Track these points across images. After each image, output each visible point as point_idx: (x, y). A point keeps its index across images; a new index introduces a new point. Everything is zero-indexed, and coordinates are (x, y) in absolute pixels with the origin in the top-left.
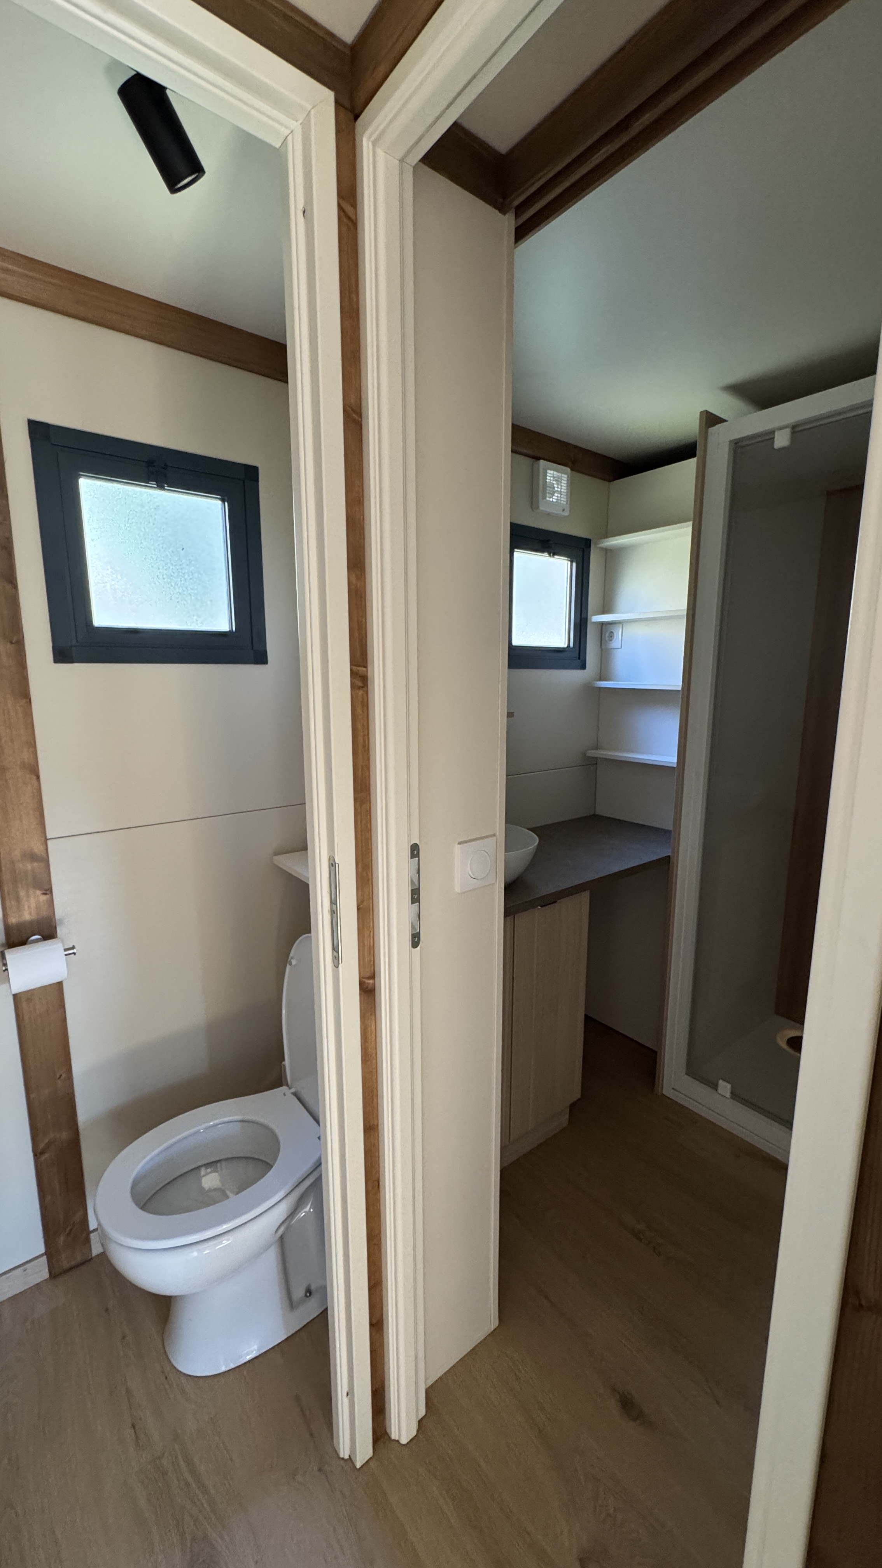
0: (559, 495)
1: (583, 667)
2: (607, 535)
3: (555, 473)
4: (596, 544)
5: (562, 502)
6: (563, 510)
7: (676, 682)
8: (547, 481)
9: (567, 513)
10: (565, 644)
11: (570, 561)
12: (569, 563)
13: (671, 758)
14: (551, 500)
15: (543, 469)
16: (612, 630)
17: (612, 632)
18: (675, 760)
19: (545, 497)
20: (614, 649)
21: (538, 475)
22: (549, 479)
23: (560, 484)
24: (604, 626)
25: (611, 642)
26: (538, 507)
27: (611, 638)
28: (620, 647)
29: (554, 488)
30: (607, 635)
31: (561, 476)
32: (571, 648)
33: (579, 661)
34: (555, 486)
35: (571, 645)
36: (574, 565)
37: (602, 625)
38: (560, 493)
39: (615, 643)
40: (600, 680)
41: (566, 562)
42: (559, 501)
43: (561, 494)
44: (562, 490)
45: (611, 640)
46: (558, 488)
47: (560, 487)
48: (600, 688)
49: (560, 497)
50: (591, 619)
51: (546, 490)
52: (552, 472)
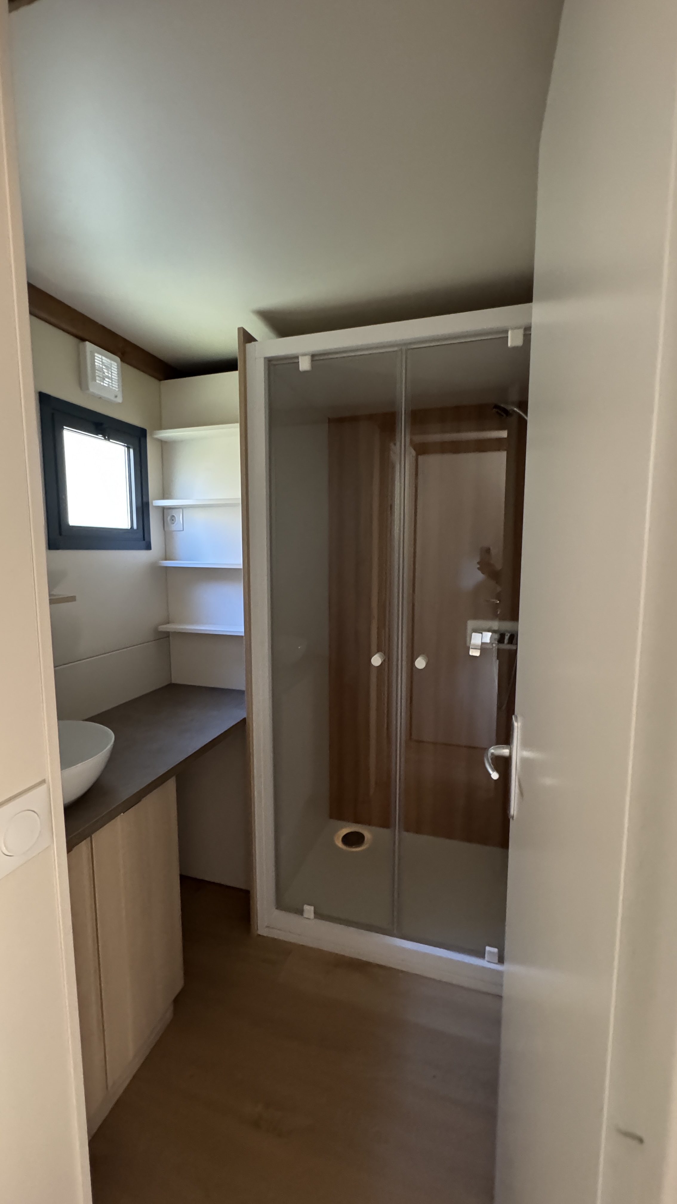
0: (110, 381)
1: (148, 547)
2: (161, 427)
3: (103, 358)
4: (151, 435)
5: (114, 388)
6: (116, 397)
7: (236, 561)
8: (96, 364)
9: (119, 400)
10: (128, 526)
11: (127, 447)
12: (126, 449)
13: (239, 630)
14: (102, 384)
15: (91, 352)
16: (174, 515)
17: (173, 516)
18: (242, 629)
19: (94, 379)
20: (175, 531)
21: (85, 358)
22: (98, 363)
23: (110, 370)
24: (165, 510)
25: (172, 525)
26: (88, 389)
27: (173, 522)
28: (182, 530)
29: (104, 373)
30: (169, 518)
31: (111, 364)
32: (135, 530)
33: (144, 542)
34: (105, 370)
35: (135, 527)
36: (132, 451)
37: (164, 509)
38: (111, 379)
39: (176, 527)
40: (166, 560)
41: (123, 448)
42: (111, 387)
43: (112, 381)
44: (113, 377)
45: (173, 524)
46: (108, 373)
47: (110, 373)
48: (166, 567)
49: (112, 383)
50: (152, 503)
51: (95, 372)
52: (100, 356)
